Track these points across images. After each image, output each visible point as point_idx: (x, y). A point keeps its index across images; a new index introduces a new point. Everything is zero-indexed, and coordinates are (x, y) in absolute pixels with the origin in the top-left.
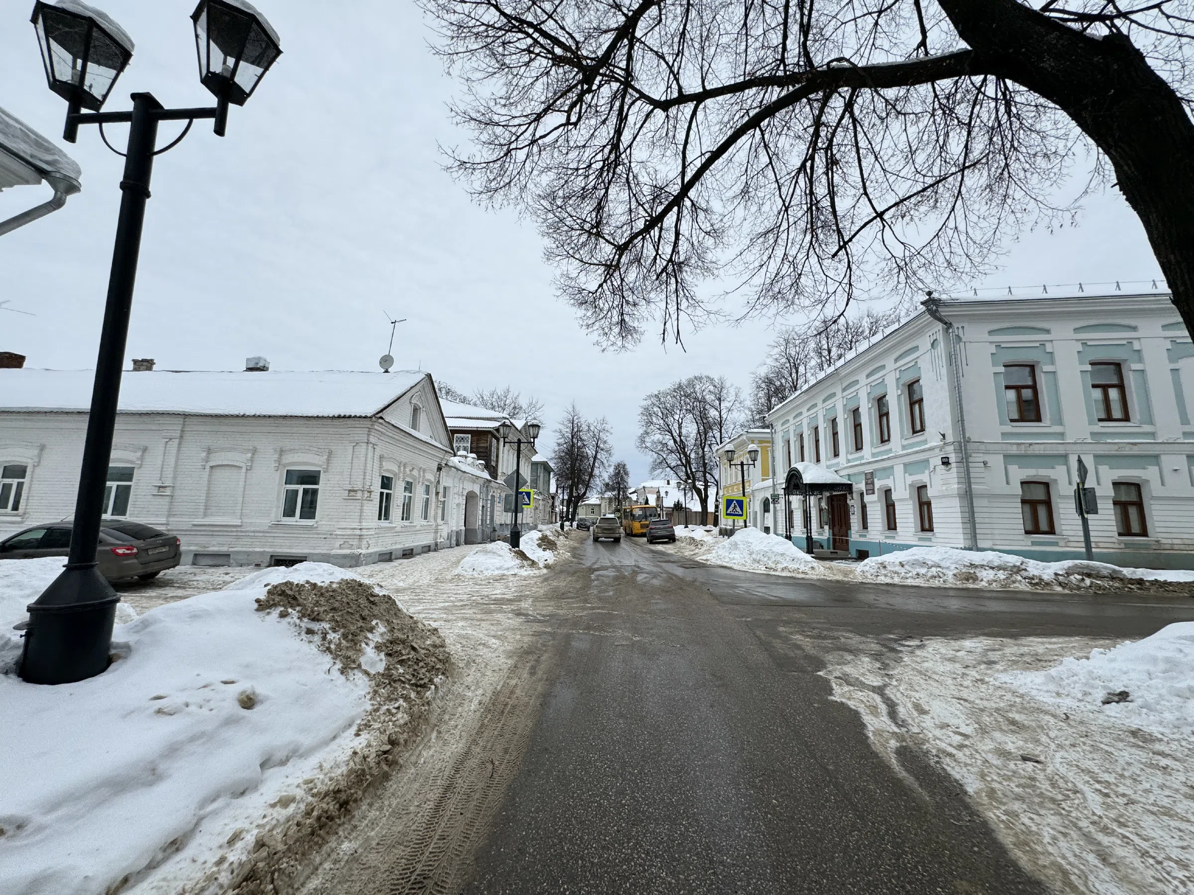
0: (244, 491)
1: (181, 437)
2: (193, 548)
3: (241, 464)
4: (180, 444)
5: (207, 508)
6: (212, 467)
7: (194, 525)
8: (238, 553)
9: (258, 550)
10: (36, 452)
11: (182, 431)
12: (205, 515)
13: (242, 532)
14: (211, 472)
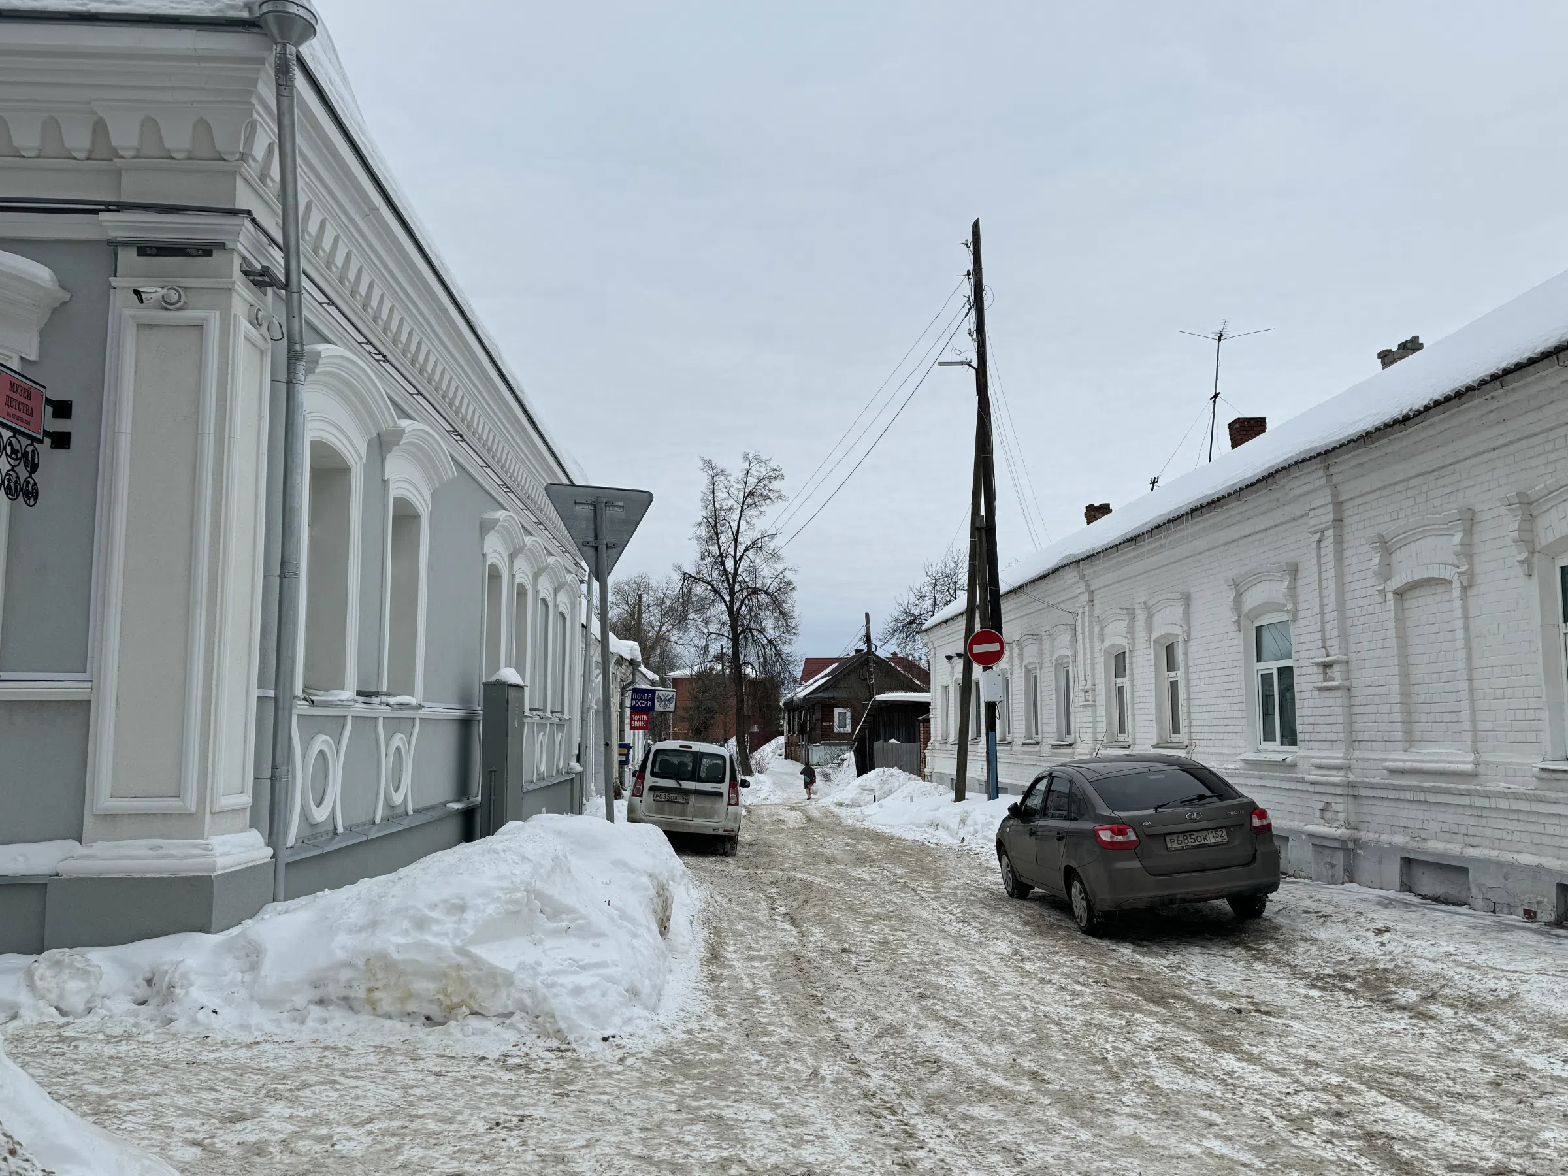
0: (1469, 658)
1: (1338, 521)
2: (1399, 839)
3: (1448, 573)
4: (1339, 540)
5: (1409, 721)
6: (1399, 594)
7: (1393, 772)
8: (1485, 863)
9: (1526, 859)
10: (1179, 610)
11: (1338, 505)
12: (1410, 741)
13: (1479, 794)
14: (1400, 610)
